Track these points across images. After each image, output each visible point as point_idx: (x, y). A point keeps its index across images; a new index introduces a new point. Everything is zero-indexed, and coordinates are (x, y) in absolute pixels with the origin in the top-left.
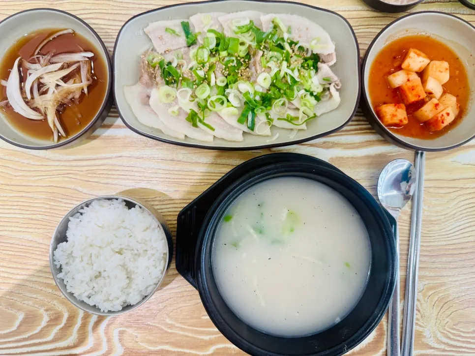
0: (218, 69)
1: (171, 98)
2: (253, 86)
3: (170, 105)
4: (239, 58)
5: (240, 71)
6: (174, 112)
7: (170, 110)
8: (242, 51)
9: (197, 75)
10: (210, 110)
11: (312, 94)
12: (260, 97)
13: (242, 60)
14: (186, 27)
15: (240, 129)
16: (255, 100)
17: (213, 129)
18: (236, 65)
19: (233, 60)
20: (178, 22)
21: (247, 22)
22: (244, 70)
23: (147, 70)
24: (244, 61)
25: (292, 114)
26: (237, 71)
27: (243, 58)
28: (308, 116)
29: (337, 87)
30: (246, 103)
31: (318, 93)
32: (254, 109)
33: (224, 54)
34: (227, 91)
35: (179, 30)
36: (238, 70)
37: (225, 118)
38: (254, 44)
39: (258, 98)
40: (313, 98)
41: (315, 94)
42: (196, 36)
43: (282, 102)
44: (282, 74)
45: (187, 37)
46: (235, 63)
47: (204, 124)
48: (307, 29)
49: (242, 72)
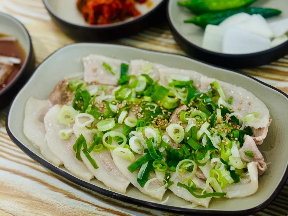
0: (134, 110)
1: (69, 120)
2: (161, 134)
3: (65, 126)
4: (162, 108)
5: (156, 119)
6: (64, 134)
7: (62, 131)
8: (168, 102)
9: (109, 108)
10: (104, 147)
11: (228, 168)
12: (166, 150)
13: (163, 111)
14: (124, 68)
15: (127, 179)
16: (158, 151)
17: (96, 167)
18: (154, 112)
19: (154, 107)
20: (119, 62)
21: (186, 79)
22: (161, 119)
23: (64, 91)
24: (166, 113)
25: (197, 183)
26: (152, 117)
27: (167, 109)
28: (214, 191)
29: (260, 168)
30: (146, 151)
31: (236, 169)
32: (154, 160)
33: (147, 98)
34: (133, 132)
35: (116, 69)
36: (154, 117)
37: (115, 159)
38: (183, 100)
39: (162, 150)
40: (228, 173)
41: (232, 169)
42: (129, 78)
43: (189, 165)
44: (200, 133)
45: (121, 77)
46: (154, 110)
47: (89, 157)
48: (250, 104)
49: (157, 120)
